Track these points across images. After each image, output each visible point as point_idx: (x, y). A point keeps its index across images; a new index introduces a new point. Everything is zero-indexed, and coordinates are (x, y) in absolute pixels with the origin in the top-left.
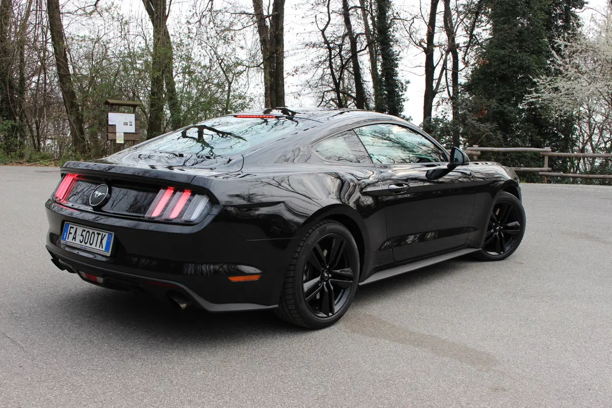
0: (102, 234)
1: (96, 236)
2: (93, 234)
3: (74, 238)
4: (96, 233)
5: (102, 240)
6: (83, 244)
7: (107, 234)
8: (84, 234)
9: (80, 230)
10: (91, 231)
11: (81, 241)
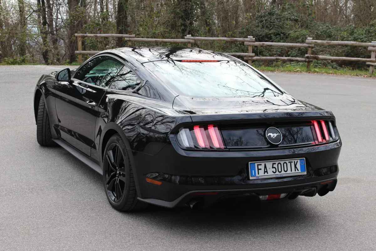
0: (294, 162)
1: (289, 164)
2: (285, 164)
3: (266, 171)
4: (288, 163)
5: (295, 166)
6: (277, 173)
7: (299, 161)
8: (275, 166)
9: (269, 165)
10: (282, 163)
11: (275, 171)
